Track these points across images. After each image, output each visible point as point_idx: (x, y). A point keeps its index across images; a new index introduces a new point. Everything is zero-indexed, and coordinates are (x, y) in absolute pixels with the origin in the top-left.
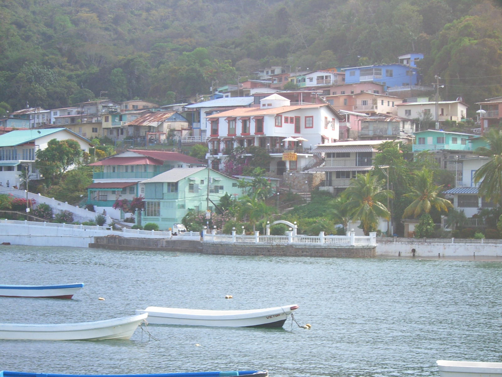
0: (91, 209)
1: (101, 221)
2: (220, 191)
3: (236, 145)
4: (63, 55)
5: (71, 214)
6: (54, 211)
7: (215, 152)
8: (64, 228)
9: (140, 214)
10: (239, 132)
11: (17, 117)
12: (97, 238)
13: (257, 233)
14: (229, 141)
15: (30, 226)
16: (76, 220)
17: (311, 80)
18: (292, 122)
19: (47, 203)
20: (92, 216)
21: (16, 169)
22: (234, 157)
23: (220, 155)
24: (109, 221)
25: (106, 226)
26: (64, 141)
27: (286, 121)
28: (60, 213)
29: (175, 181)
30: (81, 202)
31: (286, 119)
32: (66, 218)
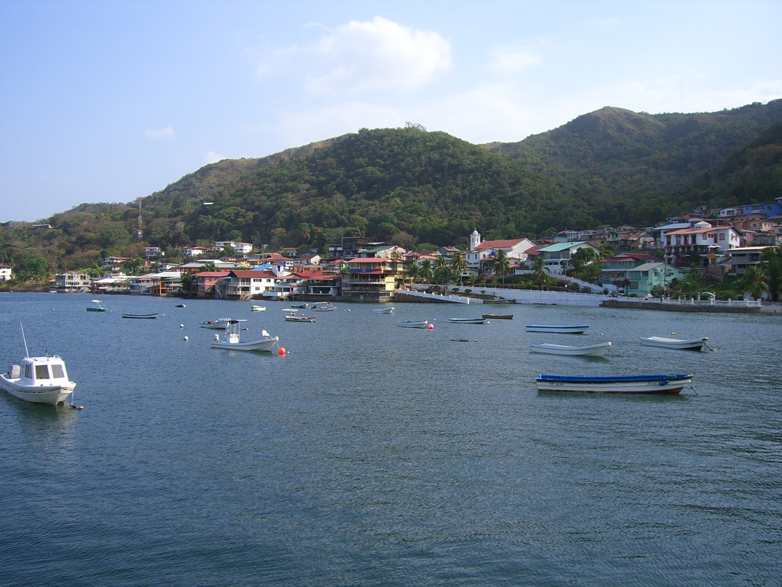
0: (601, 286)
1: (606, 292)
2: (672, 276)
3: (680, 250)
4: (584, 202)
5: (589, 288)
6: (580, 286)
7: (669, 254)
8: (586, 296)
9: (627, 288)
10: (682, 243)
11: (560, 235)
12: (604, 302)
13: (693, 299)
14: (676, 248)
15: (567, 295)
16: (592, 292)
17: (723, 213)
18: (712, 237)
19: (577, 282)
20: (601, 289)
21: (559, 264)
22: (680, 256)
23: (671, 256)
24: (610, 292)
25: (608, 295)
26: (585, 249)
27: (709, 237)
28: (583, 288)
29: (647, 270)
30: (595, 282)
31: (709, 235)
32: (587, 291)
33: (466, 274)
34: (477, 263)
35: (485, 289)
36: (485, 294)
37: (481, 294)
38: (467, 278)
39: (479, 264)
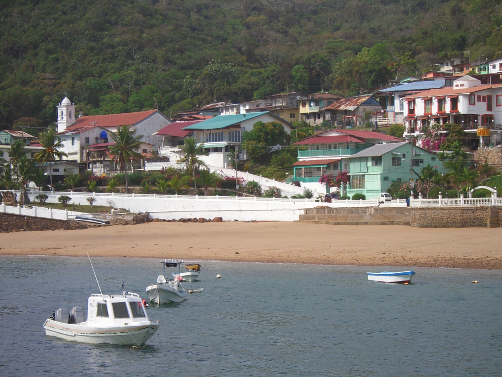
0: (298, 185)
1: (309, 195)
2: (421, 164)
3: (432, 123)
5: (278, 190)
6: (262, 187)
7: (413, 130)
8: (273, 202)
10: (435, 110)
11: (207, 110)
12: (307, 210)
14: (425, 120)
15: (241, 201)
16: (283, 195)
17: (494, 67)
18: (484, 101)
19: (255, 181)
20: (300, 191)
21: (223, 150)
22: (430, 134)
23: (417, 133)
24: (316, 195)
25: (313, 199)
26: (268, 123)
27: (479, 100)
28: (268, 189)
29: (379, 155)
31: (479, 97)
32: (274, 193)
33: (57, 170)
34: (75, 153)
35: (94, 195)
37: (88, 204)
39: (79, 155)
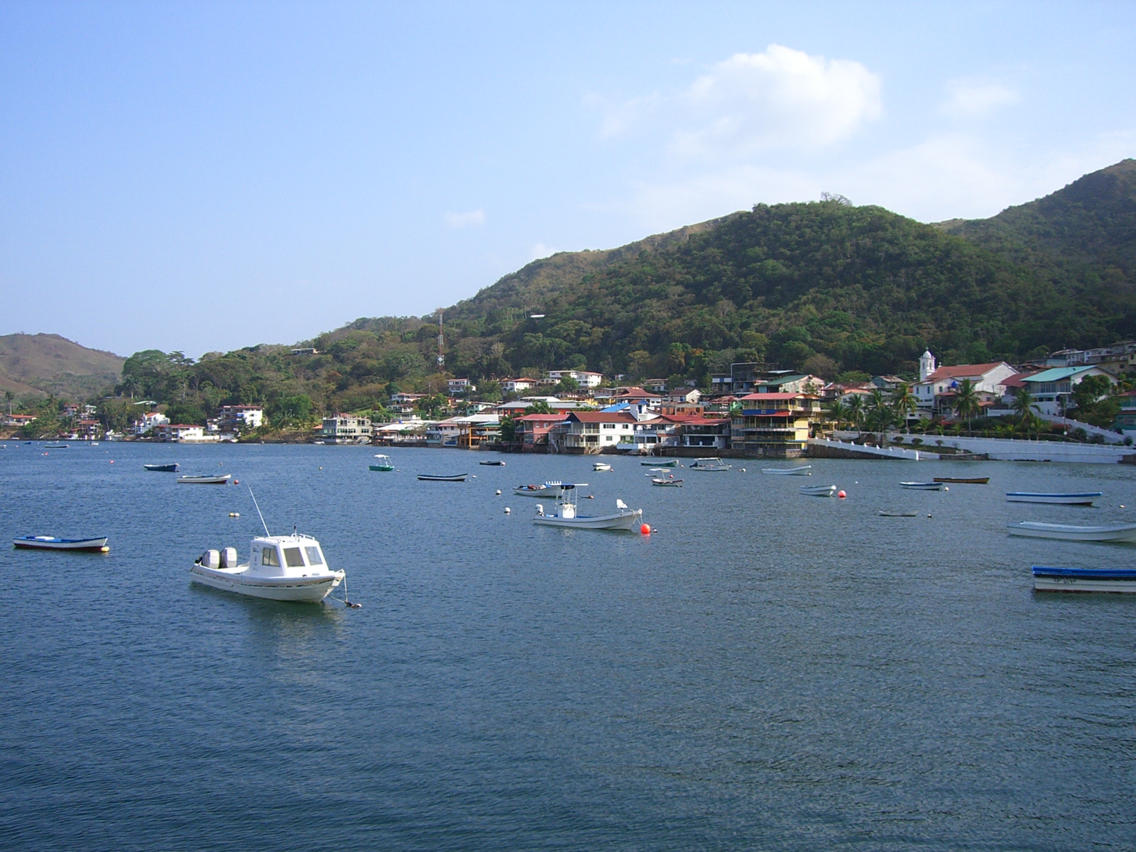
0: (1120, 433)
1: (1128, 442)
4: (1093, 305)
5: (1102, 436)
6: (1088, 434)
8: (1096, 448)
11: (1055, 357)
12: (1124, 456)
15: (1067, 446)
16: (1106, 441)
19: (1081, 427)
20: (1120, 438)
21: (1055, 400)
25: (1132, 446)
26: (1095, 376)
28: (1092, 435)
30: (1111, 426)
32: (1098, 440)
33: (913, 415)
34: (930, 400)
35: (942, 438)
36: (942, 445)
37: (937, 445)
38: (916, 422)
39: (933, 402)
